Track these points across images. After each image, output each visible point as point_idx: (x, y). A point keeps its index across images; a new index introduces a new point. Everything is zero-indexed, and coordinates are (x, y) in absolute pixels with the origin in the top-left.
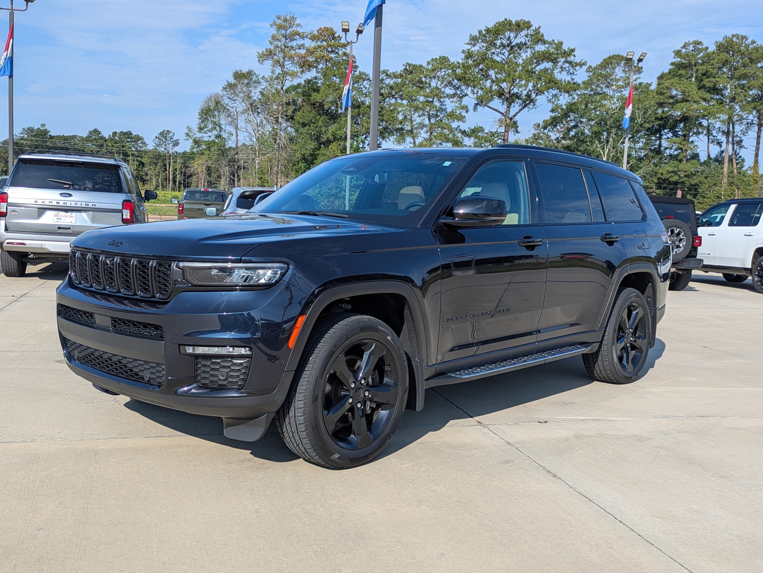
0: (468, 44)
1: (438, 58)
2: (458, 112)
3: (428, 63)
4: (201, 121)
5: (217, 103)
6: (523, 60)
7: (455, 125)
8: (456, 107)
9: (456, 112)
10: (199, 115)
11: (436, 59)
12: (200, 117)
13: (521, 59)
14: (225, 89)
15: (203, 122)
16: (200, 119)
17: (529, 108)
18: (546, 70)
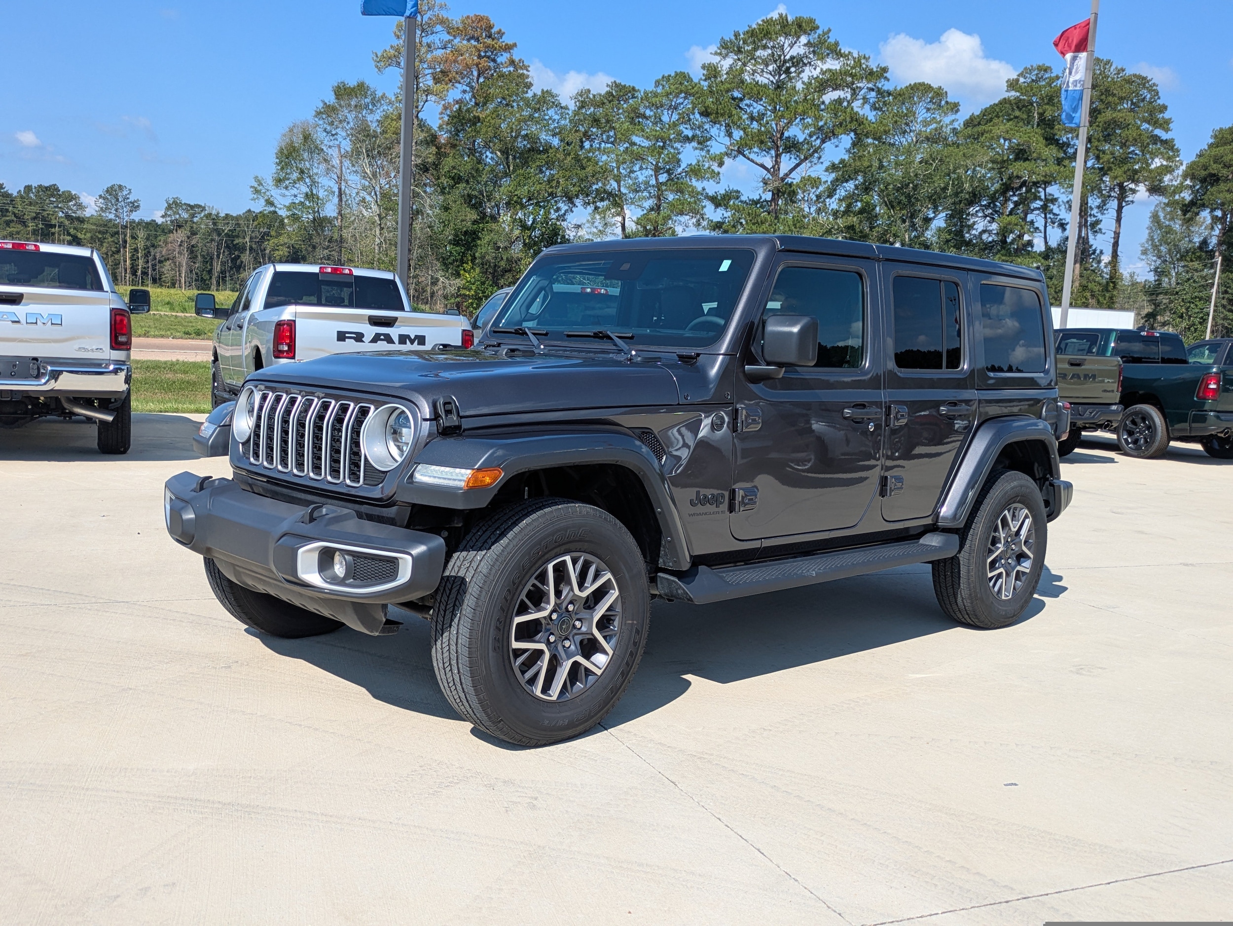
0: (716, 54)
1: (673, 74)
2: (707, 165)
3: (657, 83)
4: (279, 167)
5: (307, 137)
6: (803, 83)
7: (698, 185)
8: (702, 156)
9: (703, 166)
10: (277, 158)
11: (669, 76)
12: (278, 160)
13: (800, 81)
14: (318, 114)
15: (282, 169)
16: (278, 164)
17: (811, 162)
18: (839, 101)
